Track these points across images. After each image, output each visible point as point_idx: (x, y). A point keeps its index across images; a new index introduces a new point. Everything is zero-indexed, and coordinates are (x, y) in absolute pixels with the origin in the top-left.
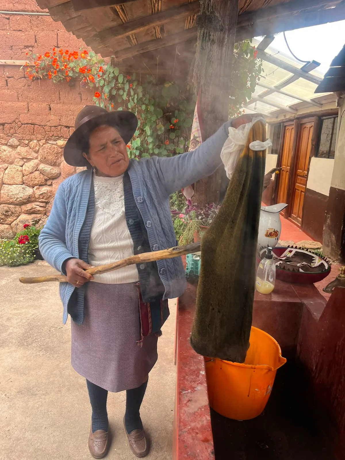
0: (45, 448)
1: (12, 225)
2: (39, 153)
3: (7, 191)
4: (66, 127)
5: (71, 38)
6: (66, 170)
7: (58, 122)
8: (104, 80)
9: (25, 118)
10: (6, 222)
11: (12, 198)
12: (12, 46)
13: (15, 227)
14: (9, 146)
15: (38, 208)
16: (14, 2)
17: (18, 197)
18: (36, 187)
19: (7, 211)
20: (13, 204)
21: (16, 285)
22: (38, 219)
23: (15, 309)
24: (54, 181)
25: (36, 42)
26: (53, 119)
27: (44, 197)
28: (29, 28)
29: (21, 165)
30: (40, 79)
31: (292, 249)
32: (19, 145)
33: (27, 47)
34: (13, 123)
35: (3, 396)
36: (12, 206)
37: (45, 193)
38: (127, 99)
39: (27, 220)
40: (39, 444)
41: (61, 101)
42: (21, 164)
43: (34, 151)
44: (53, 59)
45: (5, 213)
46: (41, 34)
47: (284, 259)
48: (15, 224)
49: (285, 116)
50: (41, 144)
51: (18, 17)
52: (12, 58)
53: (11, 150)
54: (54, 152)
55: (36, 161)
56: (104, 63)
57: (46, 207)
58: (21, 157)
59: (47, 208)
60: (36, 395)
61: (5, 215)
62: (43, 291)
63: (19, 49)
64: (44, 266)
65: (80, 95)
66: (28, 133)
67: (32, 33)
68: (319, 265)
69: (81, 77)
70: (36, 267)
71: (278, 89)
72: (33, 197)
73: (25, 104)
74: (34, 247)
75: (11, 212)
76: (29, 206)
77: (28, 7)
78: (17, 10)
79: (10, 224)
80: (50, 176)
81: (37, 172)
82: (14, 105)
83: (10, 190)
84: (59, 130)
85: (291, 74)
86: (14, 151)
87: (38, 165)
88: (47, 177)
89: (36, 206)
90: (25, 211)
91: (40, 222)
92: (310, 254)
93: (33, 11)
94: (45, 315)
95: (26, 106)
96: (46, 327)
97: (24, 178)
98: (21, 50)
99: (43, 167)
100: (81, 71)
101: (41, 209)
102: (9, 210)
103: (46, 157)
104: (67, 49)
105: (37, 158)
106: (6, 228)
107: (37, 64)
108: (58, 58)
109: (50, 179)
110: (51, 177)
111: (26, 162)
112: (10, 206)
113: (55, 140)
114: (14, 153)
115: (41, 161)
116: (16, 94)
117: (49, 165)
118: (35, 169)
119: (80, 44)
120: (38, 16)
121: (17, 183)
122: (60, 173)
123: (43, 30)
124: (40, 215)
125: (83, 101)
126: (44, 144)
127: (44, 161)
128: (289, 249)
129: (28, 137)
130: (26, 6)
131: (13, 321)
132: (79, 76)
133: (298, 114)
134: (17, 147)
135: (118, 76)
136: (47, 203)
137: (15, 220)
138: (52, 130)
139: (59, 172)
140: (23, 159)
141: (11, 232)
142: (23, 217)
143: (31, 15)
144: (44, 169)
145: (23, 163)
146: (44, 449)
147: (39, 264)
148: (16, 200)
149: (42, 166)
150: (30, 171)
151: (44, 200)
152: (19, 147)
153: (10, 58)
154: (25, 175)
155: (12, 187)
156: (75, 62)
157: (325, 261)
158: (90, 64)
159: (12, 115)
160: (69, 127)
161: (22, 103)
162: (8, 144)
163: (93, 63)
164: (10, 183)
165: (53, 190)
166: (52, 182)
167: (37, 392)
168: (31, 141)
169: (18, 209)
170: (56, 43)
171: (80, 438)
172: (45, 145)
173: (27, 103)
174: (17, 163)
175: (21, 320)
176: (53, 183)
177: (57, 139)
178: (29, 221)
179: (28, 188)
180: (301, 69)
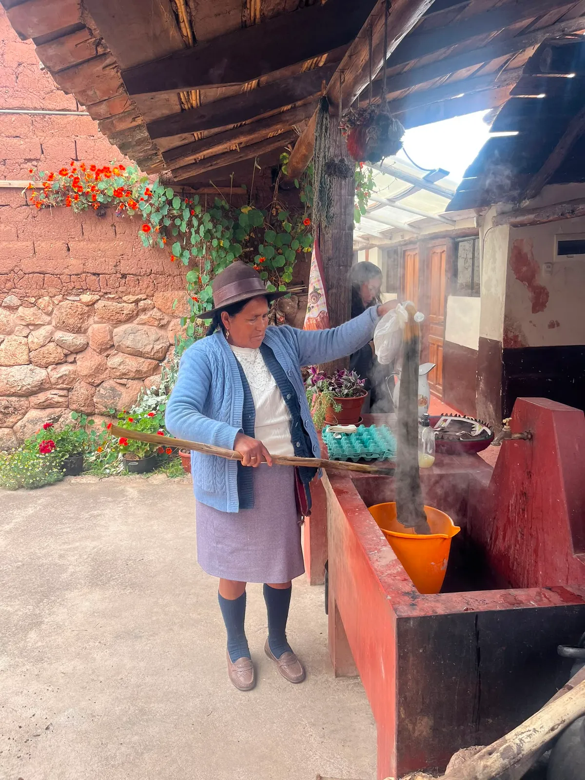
0: (177, 690)
1: (15, 428)
2: (53, 315)
3: (5, 377)
4: (94, 274)
5: (96, 147)
6: (97, 338)
7: (82, 268)
8: (151, 205)
9: (29, 265)
10: (5, 425)
11: (14, 387)
12: (5, 160)
13: (21, 430)
14: (5, 307)
15: (57, 399)
16: (6, 97)
17: (24, 383)
18: (50, 367)
19: (6, 408)
20: (15, 396)
21: (50, 513)
22: (57, 415)
23: (64, 543)
24: (79, 356)
25: (43, 153)
26: (74, 264)
27: (64, 381)
28: (31, 133)
29: (26, 335)
30: (53, 206)
31: (446, 418)
32: (21, 305)
33: (30, 160)
34: (10, 273)
35: (96, 644)
36: (14, 399)
37: (65, 375)
38: (188, 231)
39: (40, 418)
40: (166, 687)
41: (86, 237)
42: (25, 333)
43: (45, 313)
44: (72, 178)
45: (3, 411)
46: (50, 142)
47: (439, 429)
48: (21, 427)
49: (403, 236)
50: (56, 302)
51: (12, 116)
52: (5, 177)
53: (8, 313)
54: (78, 313)
55: (49, 328)
56: (148, 182)
57: (67, 396)
58: (24, 324)
59: (70, 397)
60: (141, 637)
61: (4, 414)
62: (95, 517)
63: (17, 164)
64: (81, 484)
65: (114, 228)
66: (34, 286)
67: (36, 140)
68: (481, 433)
69: (115, 203)
70: (68, 487)
71: (392, 201)
72: (48, 383)
73: (29, 243)
74: (62, 457)
75: (12, 409)
76: (42, 397)
77: (27, 103)
78: (11, 107)
79: (12, 427)
80: (72, 349)
81: (52, 344)
82: (11, 246)
83: (11, 374)
84: (84, 279)
85: (409, 185)
86: (12, 315)
87: (52, 333)
88: (67, 351)
89: (53, 396)
90: (36, 404)
91: (61, 420)
92: (468, 421)
93: (35, 109)
94: (111, 546)
95: (31, 247)
96: (119, 561)
97: (32, 354)
98: (20, 166)
99: (61, 336)
100: (116, 194)
101: (61, 400)
102: (10, 406)
103: (65, 320)
104: (92, 163)
105: (49, 323)
106: (6, 433)
107: (47, 185)
108: (79, 177)
109: (72, 353)
110: (74, 350)
111: (32, 330)
112: (10, 399)
113: (78, 295)
114: (13, 317)
115: (57, 328)
116: (14, 230)
117: (70, 332)
118: (48, 340)
119: (111, 156)
120: (44, 115)
121: (20, 362)
122: (88, 343)
123: (53, 135)
124: (60, 409)
125: (118, 236)
126: (60, 301)
127: (63, 326)
128: (443, 418)
129: (35, 292)
130: (25, 102)
131: (69, 558)
132: (113, 201)
133: (422, 234)
134: (17, 309)
135: (172, 199)
136: (69, 390)
137: (20, 420)
138: (72, 280)
139: (86, 343)
140: (28, 325)
141: (14, 438)
142: (33, 414)
143: (34, 115)
144: (62, 338)
145: (28, 331)
146: (175, 691)
147: (72, 482)
148: (20, 390)
149: (58, 335)
150: (41, 344)
151: (65, 386)
152: (21, 308)
153: (3, 177)
154: (33, 350)
155: (13, 370)
156: (107, 182)
157: (487, 426)
158: (128, 184)
159: (8, 261)
160: (99, 274)
161: (24, 244)
162: (3, 304)
163: (132, 182)
164: (9, 364)
165: (79, 369)
166: (75, 358)
167: (141, 634)
168: (40, 298)
169: (24, 402)
170: (75, 155)
171: (216, 674)
172: (62, 303)
173: (32, 242)
174: (18, 332)
175: (80, 556)
176: (77, 359)
177: (81, 292)
178: (43, 420)
179: (38, 370)
180: (424, 178)
